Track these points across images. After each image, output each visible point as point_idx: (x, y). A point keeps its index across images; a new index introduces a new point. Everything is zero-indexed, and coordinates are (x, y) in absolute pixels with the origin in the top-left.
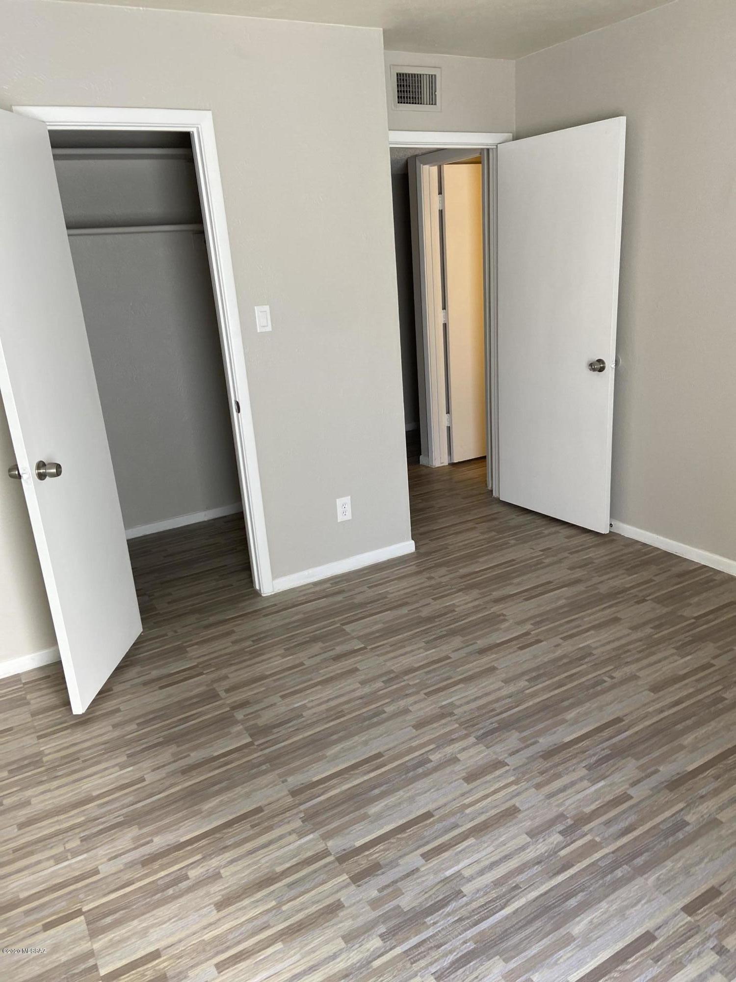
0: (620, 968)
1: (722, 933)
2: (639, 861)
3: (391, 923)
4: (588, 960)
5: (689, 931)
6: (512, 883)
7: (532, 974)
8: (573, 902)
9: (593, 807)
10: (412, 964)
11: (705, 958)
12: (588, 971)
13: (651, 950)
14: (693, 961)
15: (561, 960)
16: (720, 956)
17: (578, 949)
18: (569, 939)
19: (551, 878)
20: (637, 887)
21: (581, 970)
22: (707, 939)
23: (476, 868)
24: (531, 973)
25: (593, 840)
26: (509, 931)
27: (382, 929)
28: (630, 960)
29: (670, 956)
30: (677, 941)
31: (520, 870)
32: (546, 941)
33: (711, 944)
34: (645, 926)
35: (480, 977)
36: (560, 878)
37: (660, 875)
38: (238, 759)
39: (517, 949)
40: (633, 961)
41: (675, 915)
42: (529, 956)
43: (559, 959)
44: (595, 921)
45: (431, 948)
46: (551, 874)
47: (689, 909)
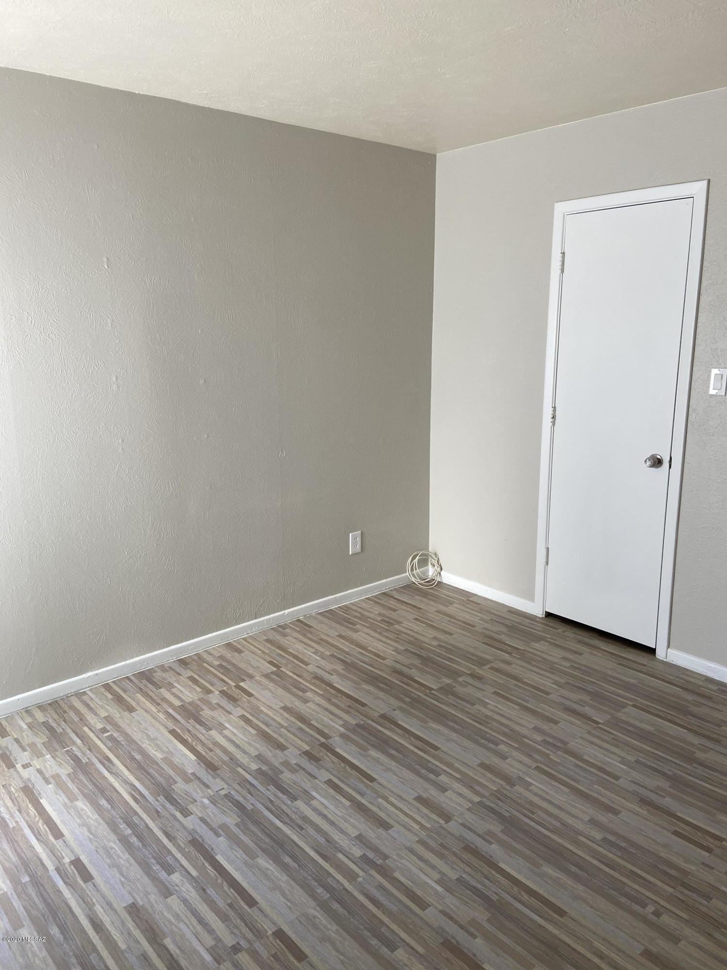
0: (225, 883)
1: (254, 955)
2: (336, 906)
3: (270, 773)
4: (234, 866)
5: (257, 931)
6: (305, 826)
7: (224, 837)
8: (287, 860)
9: (403, 879)
10: (238, 783)
11: (230, 937)
12: (224, 866)
13: (239, 903)
14: (227, 928)
15: (235, 852)
16: (231, 947)
17: (243, 861)
18: (252, 856)
19: (313, 848)
20: (305, 901)
21: (225, 862)
22: (249, 941)
23: (319, 807)
24: (226, 836)
25: (358, 876)
26: (261, 825)
27: (264, 768)
28: (232, 890)
29: (233, 914)
30: (248, 921)
31: (318, 829)
32: (251, 844)
33: (243, 943)
34: (262, 901)
35: (225, 813)
36: (313, 854)
37: (319, 918)
38: (416, 689)
39: (245, 830)
40: (231, 892)
41: (274, 924)
42: (239, 836)
43: (235, 850)
44: (270, 872)
45: (248, 790)
46: (316, 848)
47: (280, 934)
